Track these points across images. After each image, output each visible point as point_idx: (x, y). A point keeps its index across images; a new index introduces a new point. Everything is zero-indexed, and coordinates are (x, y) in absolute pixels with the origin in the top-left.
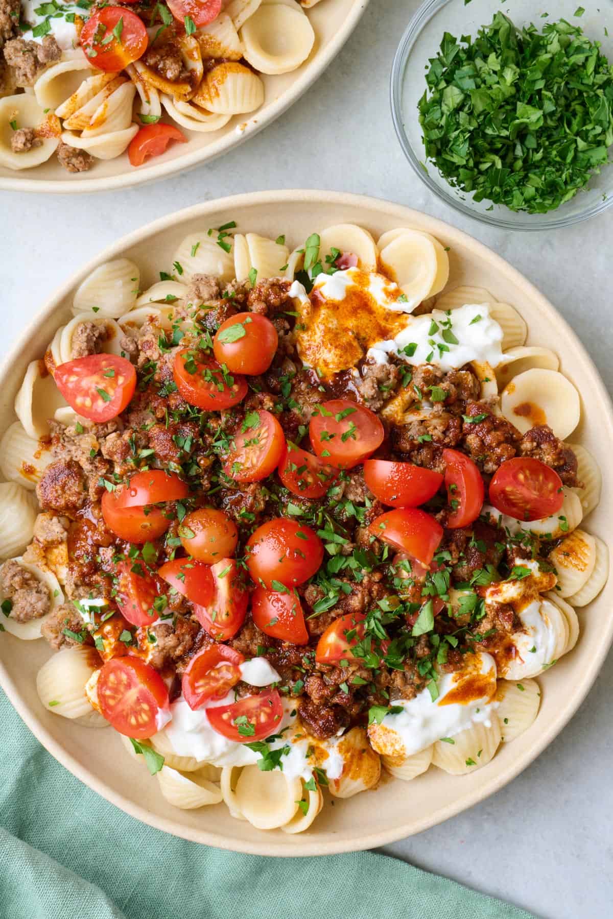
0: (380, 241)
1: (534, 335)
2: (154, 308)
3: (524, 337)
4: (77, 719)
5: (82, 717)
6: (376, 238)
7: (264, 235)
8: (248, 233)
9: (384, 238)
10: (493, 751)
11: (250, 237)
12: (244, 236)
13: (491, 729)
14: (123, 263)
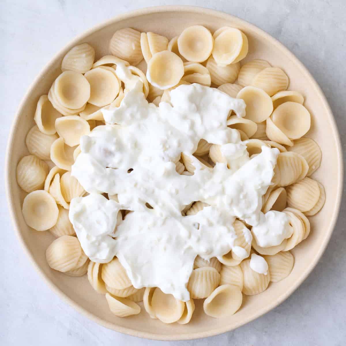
0: (214, 34)
1: (293, 85)
2: (102, 68)
3: (287, 85)
4: (66, 272)
5: (69, 271)
6: (212, 33)
7: (157, 33)
8: (148, 32)
9: (217, 32)
10: (267, 285)
11: (149, 34)
12: (146, 33)
13: (267, 276)
14: (86, 45)
